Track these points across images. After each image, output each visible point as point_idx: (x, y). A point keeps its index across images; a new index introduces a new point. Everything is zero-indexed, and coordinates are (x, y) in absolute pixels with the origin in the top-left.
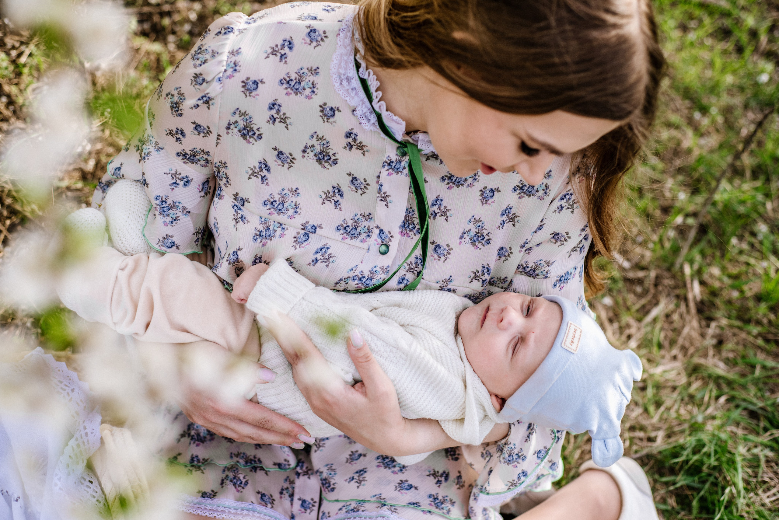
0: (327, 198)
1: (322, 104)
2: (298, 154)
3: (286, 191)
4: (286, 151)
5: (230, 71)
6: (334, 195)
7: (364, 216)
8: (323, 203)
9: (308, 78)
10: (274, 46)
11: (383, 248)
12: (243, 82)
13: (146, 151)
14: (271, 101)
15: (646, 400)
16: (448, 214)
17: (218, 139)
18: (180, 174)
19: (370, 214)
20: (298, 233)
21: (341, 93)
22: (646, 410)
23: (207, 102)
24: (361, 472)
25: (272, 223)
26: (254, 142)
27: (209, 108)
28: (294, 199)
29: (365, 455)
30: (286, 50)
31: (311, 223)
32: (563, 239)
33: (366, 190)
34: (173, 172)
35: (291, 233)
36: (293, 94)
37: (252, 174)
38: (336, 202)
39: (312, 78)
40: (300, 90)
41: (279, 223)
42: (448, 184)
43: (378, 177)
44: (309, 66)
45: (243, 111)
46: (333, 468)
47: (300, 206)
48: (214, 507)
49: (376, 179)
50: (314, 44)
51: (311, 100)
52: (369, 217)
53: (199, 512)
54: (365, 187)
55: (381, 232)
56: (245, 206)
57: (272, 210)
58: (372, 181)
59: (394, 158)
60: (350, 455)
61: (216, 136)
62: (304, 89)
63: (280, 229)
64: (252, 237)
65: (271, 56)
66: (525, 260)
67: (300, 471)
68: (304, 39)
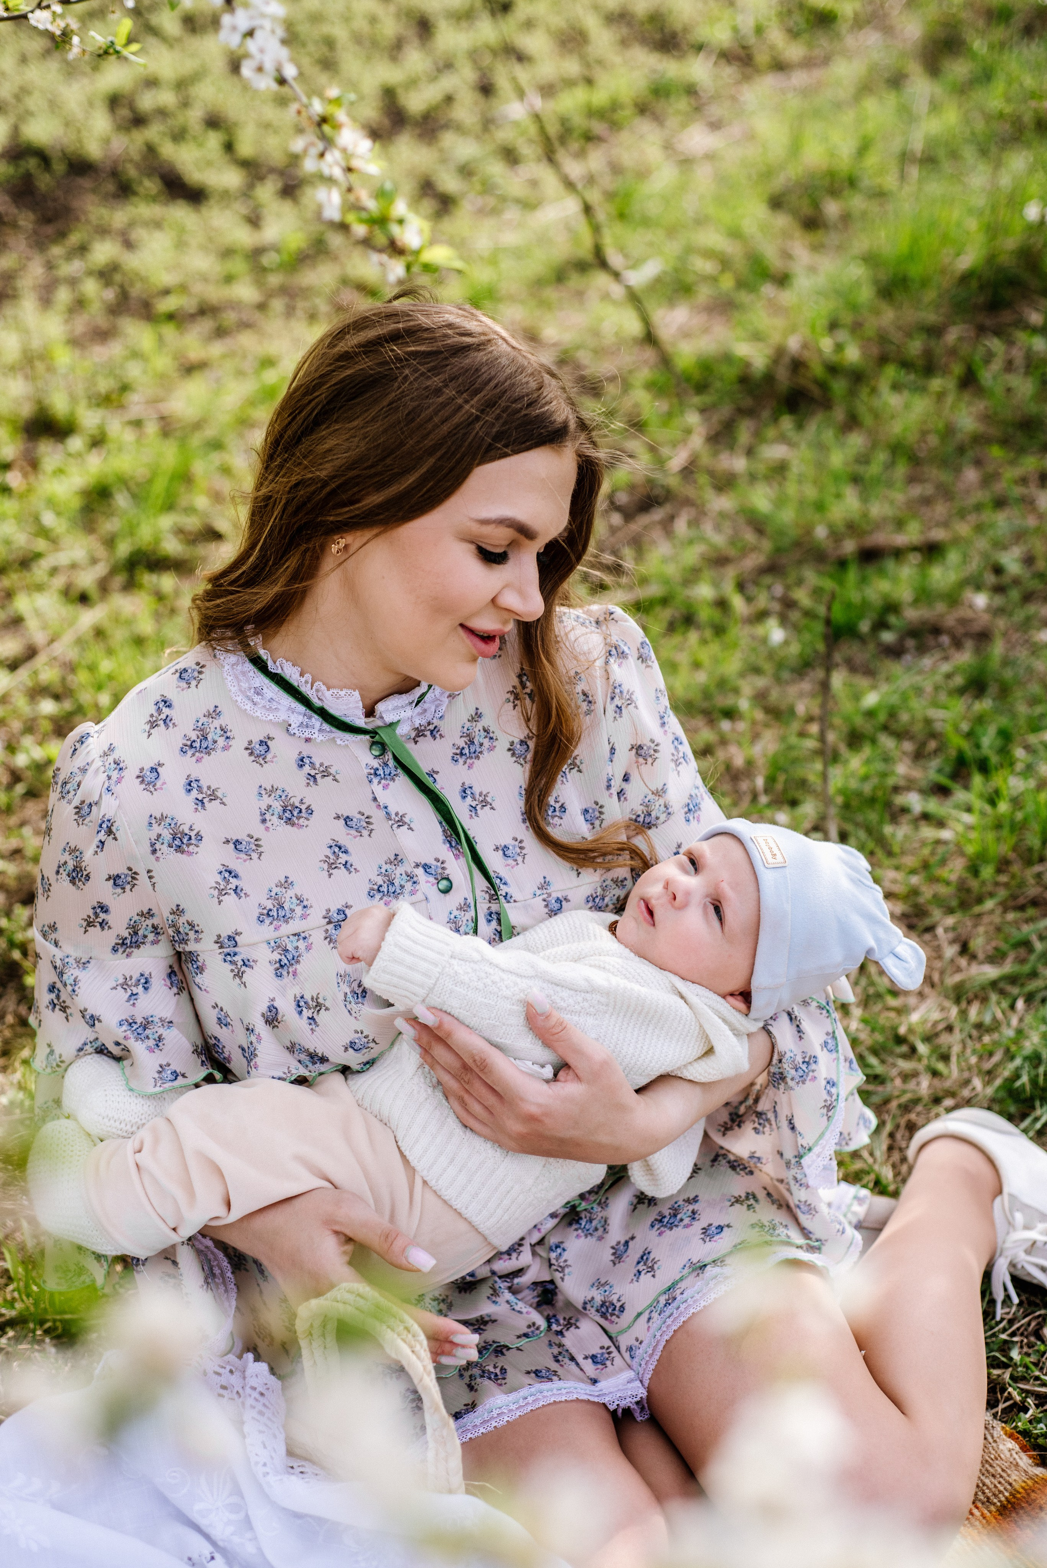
0: (332, 866)
1: (246, 745)
2: (258, 831)
3: (275, 890)
4: (242, 836)
5: (115, 775)
6: (338, 857)
7: (391, 863)
8: (330, 875)
9: (212, 727)
10: (149, 718)
11: (444, 884)
12: (138, 777)
13: (70, 981)
14: (184, 781)
15: (925, 1062)
16: (489, 799)
17: (150, 877)
18: (131, 978)
19: (396, 855)
20: (327, 931)
21: (258, 714)
22: (935, 1073)
23: (110, 832)
24: (644, 1257)
25: (287, 940)
26: (196, 849)
27: (115, 839)
28: (291, 893)
29: (633, 1238)
30: (166, 711)
31: (334, 909)
32: (652, 752)
33: (371, 827)
34: (121, 981)
35: (317, 938)
36: (206, 757)
37: (220, 894)
38: (345, 865)
39: (217, 723)
40: (211, 746)
41: (295, 935)
42: (465, 763)
43: (375, 799)
44: (205, 711)
45: (158, 816)
46: (603, 1281)
47: (305, 897)
48: (486, 1418)
49: (374, 804)
50: (194, 683)
51: (231, 749)
52: (397, 860)
53: (469, 1436)
54: (367, 823)
55: (426, 867)
56: (239, 943)
57: (275, 922)
58: (370, 809)
59: (375, 763)
60: (614, 1254)
61: (146, 876)
62: (215, 742)
63: (301, 941)
64: (274, 976)
65: (152, 731)
66: (628, 810)
67: (559, 1328)
68: (178, 687)
